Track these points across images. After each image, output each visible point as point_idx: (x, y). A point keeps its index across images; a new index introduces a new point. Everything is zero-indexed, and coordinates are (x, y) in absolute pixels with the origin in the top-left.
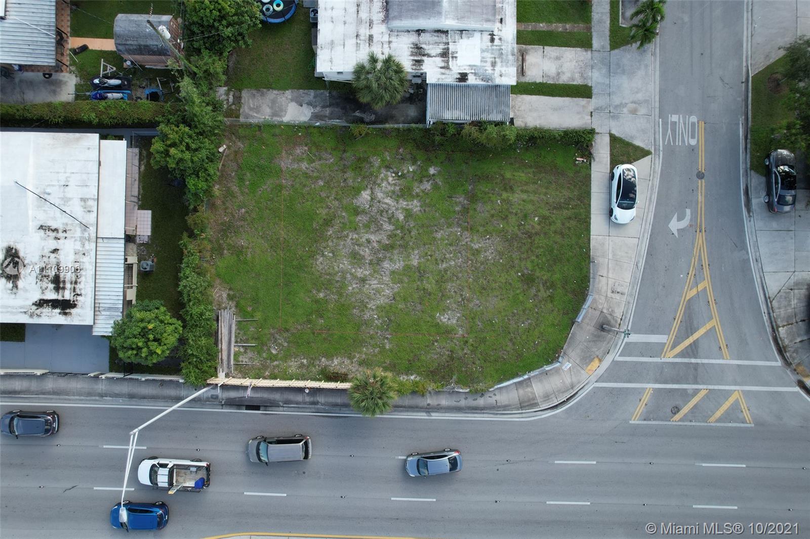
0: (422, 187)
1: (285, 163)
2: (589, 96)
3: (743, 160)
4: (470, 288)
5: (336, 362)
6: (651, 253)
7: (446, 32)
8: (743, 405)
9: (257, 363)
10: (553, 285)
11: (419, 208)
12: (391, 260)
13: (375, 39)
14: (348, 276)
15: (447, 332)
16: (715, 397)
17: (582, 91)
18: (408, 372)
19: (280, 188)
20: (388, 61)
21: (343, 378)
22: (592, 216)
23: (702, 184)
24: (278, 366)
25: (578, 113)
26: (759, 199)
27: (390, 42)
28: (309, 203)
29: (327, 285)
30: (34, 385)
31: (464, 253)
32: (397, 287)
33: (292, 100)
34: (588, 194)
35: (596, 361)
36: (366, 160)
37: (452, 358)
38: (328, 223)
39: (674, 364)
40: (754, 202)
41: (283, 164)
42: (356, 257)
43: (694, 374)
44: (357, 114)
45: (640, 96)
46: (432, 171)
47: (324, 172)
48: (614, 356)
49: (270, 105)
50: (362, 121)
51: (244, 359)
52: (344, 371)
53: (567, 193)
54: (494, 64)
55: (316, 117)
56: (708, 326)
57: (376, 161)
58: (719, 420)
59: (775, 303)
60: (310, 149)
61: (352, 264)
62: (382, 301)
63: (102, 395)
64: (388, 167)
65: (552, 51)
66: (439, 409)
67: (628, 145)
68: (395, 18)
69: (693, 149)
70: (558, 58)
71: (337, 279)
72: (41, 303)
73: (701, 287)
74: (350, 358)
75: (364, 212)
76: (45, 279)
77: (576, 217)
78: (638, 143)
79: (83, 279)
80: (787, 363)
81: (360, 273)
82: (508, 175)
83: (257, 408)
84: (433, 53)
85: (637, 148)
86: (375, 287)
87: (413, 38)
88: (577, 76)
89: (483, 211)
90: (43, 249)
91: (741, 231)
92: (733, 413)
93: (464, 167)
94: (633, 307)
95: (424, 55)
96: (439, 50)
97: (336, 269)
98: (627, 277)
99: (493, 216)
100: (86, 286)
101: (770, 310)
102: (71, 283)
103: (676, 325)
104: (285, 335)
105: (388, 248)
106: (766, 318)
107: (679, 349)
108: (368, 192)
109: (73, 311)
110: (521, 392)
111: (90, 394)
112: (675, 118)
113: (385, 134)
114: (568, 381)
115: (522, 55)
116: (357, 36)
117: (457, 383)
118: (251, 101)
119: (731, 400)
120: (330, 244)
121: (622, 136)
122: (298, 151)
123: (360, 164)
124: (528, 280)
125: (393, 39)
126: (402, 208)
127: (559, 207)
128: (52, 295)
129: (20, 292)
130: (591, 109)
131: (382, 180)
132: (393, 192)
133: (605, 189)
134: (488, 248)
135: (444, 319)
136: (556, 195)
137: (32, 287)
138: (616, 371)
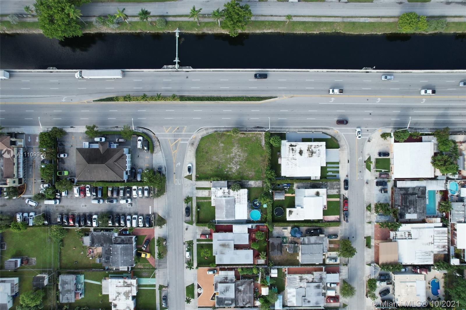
0: (227, 169)
1: (253, 173)
2: (196, 188)
3: (166, 176)
4: (218, 151)
5: (243, 136)
6: (184, 158)
7: (224, 197)
8: (165, 130)
9: (258, 135)
10: (202, 152)
11: (228, 165)
12: (233, 156)
13: (237, 195)
15: (222, 142)
16: (170, 131)
17: (198, 188)
18: (229, 135)
19: (254, 169)
20: (234, 190)
21: (241, 133)
22: (195, 165)
23: (174, 172)
24: (254, 135)
25: (199, 184)
26: (163, 169)
28: (249, 166)
29: (245, 151)
30: (300, 130)
31: (219, 157)
32: (232, 150)
33: (253, 185)
34: (196, 169)
35: (194, 138)
36: (238, 174)
37: (221, 137)
38: (245, 162)
39: (179, 137)
42: (239, 156)
43: (175, 136)
44: (240, 183)
45: (186, 188)
46: (226, 173)
47: (246, 172)
48: (190, 139)
49: (257, 184)
50: (239, 181)
51: (260, 136)
52: (241, 135)
53: (200, 169)
55: (248, 182)
56: (172, 145)
57: (236, 174)
58: (169, 127)
60: (249, 176)
62: (234, 148)
63: (287, 128)
64: (234, 173)
65: (204, 196)
66: (223, 128)
67: (188, 179)
68: (232, 199)
69: (176, 178)
70: (202, 195)
71: (243, 152)
72: (295, 146)
73: (174, 152)
74: (240, 137)
75: (238, 164)
76: (295, 150)
77: (198, 165)
79: (288, 150)
80: (157, 138)
81: (239, 153)
82: (211, 172)
83: (257, 127)
86: (236, 150)
87: (230, 196)
88: (199, 191)
89: (216, 165)
90: (295, 156)
91: (166, 163)
92: (167, 128)
93: (219, 173)
94: (187, 148)
95: (228, 192)
96: (225, 194)
97: (243, 154)
98: (188, 154)
99: (214, 164)
101: (161, 148)
102: (290, 150)
103: (178, 145)
104: (252, 141)
105: (234, 158)
106: (161, 147)
107: (178, 140)
108: (237, 168)
109: (290, 145)
110: (208, 132)
111: (289, 128)
112: (180, 184)
113: (235, 179)
114: (199, 134)
115: (209, 195)
116: (240, 195)
117: (220, 133)
118: (260, 185)
119: (168, 131)
120: (244, 158)
121: (190, 180)
122: (251, 175)
123: (239, 173)
124: (207, 152)
125: (233, 195)
126: (231, 165)
127: (202, 166)
128: (294, 147)
130: (196, 185)
131: (235, 170)
132: (233, 168)
133: (193, 170)
134: (215, 158)
135: (223, 145)
136: (202, 169)
137: (297, 149)
138: (190, 136)
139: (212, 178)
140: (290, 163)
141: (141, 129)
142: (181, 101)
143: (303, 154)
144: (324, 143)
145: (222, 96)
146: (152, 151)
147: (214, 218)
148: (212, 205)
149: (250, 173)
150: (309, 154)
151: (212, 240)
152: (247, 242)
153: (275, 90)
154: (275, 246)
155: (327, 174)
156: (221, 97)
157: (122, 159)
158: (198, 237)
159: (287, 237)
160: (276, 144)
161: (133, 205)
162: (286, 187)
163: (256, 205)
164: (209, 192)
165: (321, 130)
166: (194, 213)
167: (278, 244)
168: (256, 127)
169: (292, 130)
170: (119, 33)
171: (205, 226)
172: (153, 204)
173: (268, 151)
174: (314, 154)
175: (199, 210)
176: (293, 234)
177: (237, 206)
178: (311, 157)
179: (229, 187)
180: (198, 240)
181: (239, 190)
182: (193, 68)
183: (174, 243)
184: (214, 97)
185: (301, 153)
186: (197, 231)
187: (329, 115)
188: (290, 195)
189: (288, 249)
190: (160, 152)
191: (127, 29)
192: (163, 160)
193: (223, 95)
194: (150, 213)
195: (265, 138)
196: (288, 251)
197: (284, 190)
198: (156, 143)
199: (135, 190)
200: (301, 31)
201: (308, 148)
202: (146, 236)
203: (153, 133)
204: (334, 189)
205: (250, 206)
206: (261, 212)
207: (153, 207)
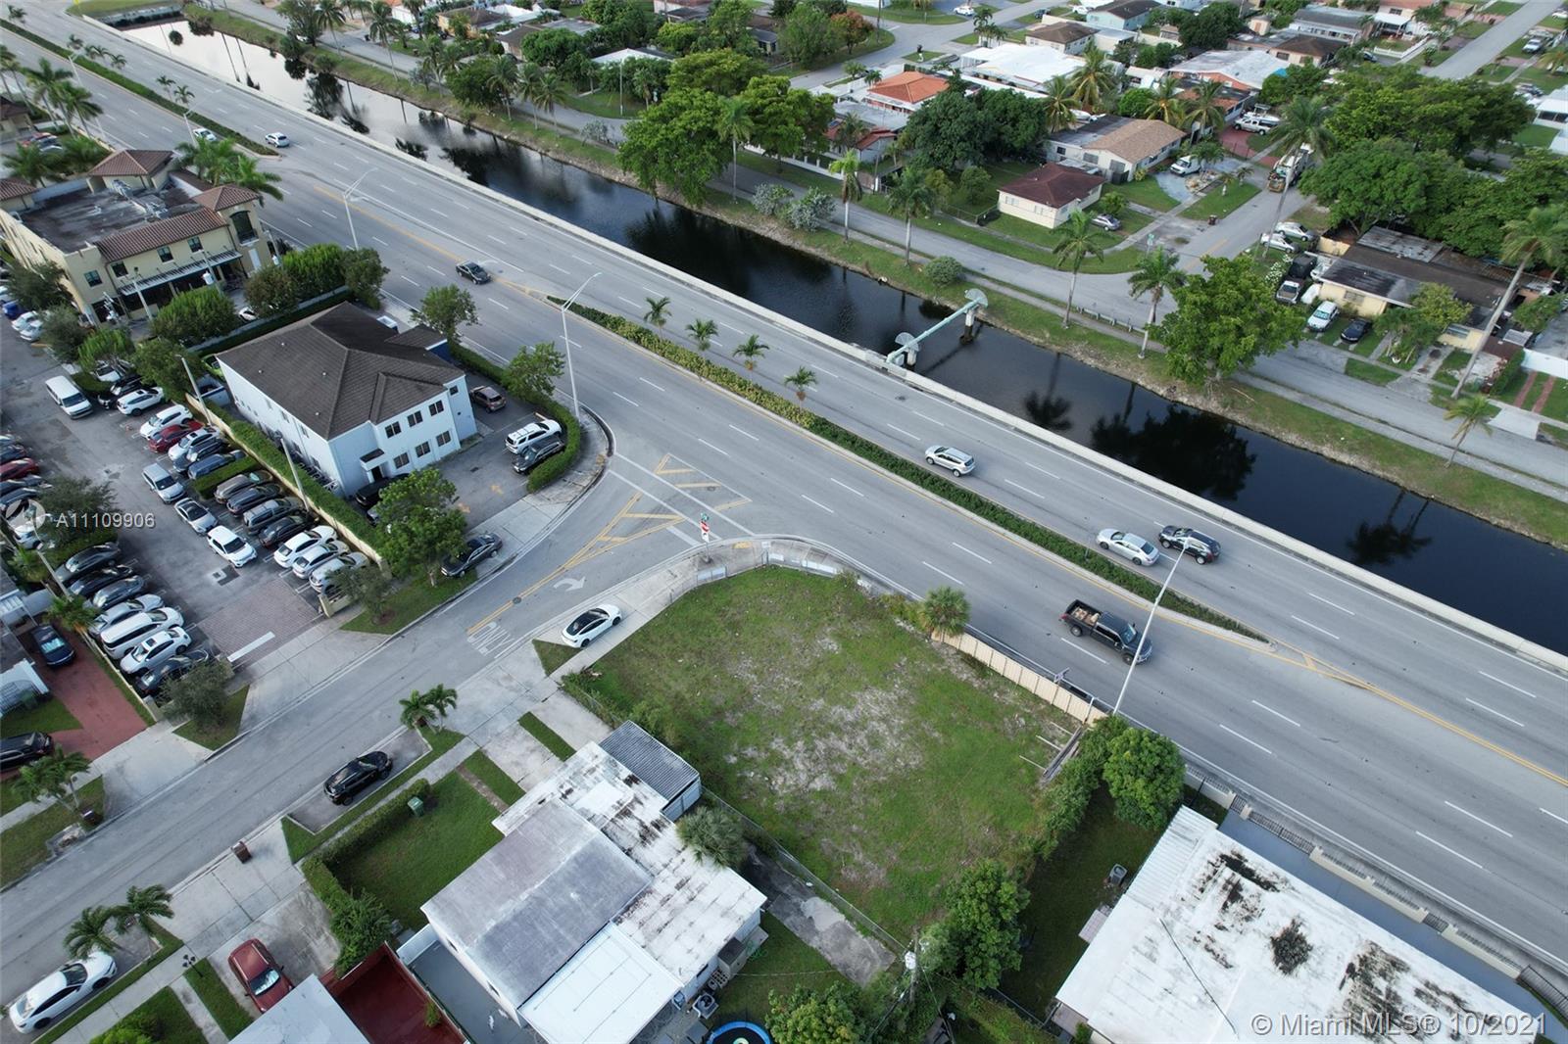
0: (755, 754)
2: (529, 714)
4: (790, 653)
5: (965, 676)
6: (619, 581)
7: (603, 830)
8: (660, 465)
9: (1048, 721)
10: (718, 610)
11: (776, 740)
12: (842, 719)
13: (678, 881)
14: (895, 732)
15: (839, 636)
16: (674, 479)
17: (530, 723)
18: (904, 633)
19: (903, 854)
20: (689, 845)
22: (633, 631)
23: (523, 595)
24: (1027, 706)
25: (554, 709)
27: (666, 866)
28: (882, 818)
31: (769, 679)
32: (856, 695)
33: (817, 933)
34: (618, 648)
35: (737, 547)
36: (788, 815)
37: (854, 615)
38: (879, 789)
39: (682, 512)
40: (502, 561)
41: (881, 876)
42: (875, 742)
43: (675, 498)
45: (493, 683)
46: (733, 758)
47: (843, 835)
48: (719, 541)
49: (846, 948)
51: (1060, 732)
52: (962, 665)
53: (635, 660)
56: (631, 515)
57: (779, 805)
58: (687, 467)
59: (570, 499)
60: (840, 867)
61: (883, 739)
62: (880, 694)
64: (773, 793)
67: (543, 659)
69: (499, 620)
71: (909, 737)
72: (1267, 885)
73: (607, 539)
74: (947, 672)
75: (833, 773)
76: (1249, 906)
78: (534, 654)
79: (1198, 878)
80: (604, 467)
81: (882, 728)
83: (1074, 691)
84: (635, 823)
85: (540, 651)
86: (877, 708)
87: (639, 851)
88: (519, 738)
89: (720, 697)
90: (1236, 940)
91: (535, 550)
92: (674, 465)
94: (671, 559)
95: (646, 827)
97: (902, 745)
98: (653, 578)
99: (716, 688)
101: (576, 499)
102: (1215, 881)
103: (654, 530)
104: (999, 727)
105: (836, 728)
106: (585, 497)
107: (667, 517)
108: (812, 785)
109: (1229, 854)
112: (484, 650)
114: (772, 548)
116: (692, 899)
118: (866, 971)
120: (891, 769)
121: (541, 667)
122: (854, 875)
123: (798, 814)
124: (734, 626)
125: (659, 866)
126: (792, 750)
127: (652, 656)
128: (1246, 883)
129: (1292, 914)
130: (540, 705)
131: (789, 787)
132: (787, 769)
134: (744, 668)
135: (834, 647)
136: (644, 665)
137: (1272, 910)
138: (728, 531)
140: (1168, 958)
141: (587, 419)
142: (809, 430)
143: (1301, 970)
146: (537, 488)
148: (494, 826)
150: (1358, 1009)
153: (1271, 616)
156: (981, 500)
158: (225, 950)
161: (232, 583)
166: (381, 805)
172: (291, 637)
175: (417, 808)
177: (620, 938)
180: (202, 975)
185: (1290, 950)
190: (563, 506)
192: (537, 535)
194: (232, 657)
198: (580, 479)
201: (1363, 961)
202: (78, 726)
203: (610, 448)
207: (272, 646)
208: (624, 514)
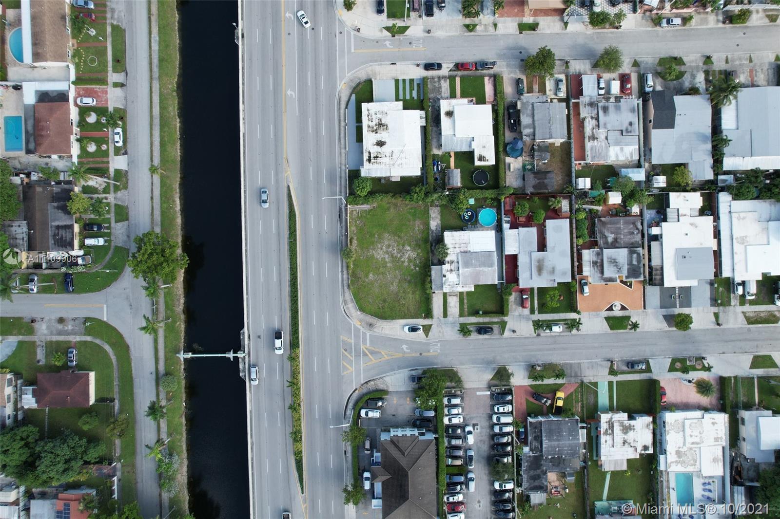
0: (412, 266)
1: (418, 222)
2: (444, 317)
3: (425, 368)
4: (381, 282)
5: (356, 241)
6: (395, 339)
7: (458, 270)
8: (349, 372)
9: (354, 217)
10: (383, 308)
11: (405, 265)
12: (389, 257)
13: (455, 249)
14: (383, 244)
15: (367, 276)
16: (350, 362)
17: (445, 315)
18: (354, 264)
19: (410, 221)
20: (447, 254)
21: (351, 244)
22: (405, 319)
23: (418, 354)
24: (353, 223)
25: (438, 314)
26: (414, 373)
27: (454, 253)
28: (405, 231)
29: (379, 238)
30: (343, 146)
31: (392, 280)
32: (380, 260)
33: (437, 223)
34: (413, 318)
35: (360, 324)
36: (420, 248)
37: (359, 278)
38: (399, 237)
39: (360, 349)
40: (414, 371)
42: (388, 246)
43: (358, 355)
44: (434, 244)
45: (445, 333)
46: (417, 269)
47: (415, 235)
48: (362, 329)
49: (436, 216)
50: (432, 246)
51: (355, 213)
53: (412, 311)
54: (449, 285)
55: (432, 231)
56: (373, 359)
57: (419, 251)
58: (343, 364)
59: (381, 380)
60: (422, 230)
62: (375, 255)
63: (340, 167)
64: (418, 255)
65: (458, 305)
66: (343, 275)
67: (429, 330)
68: (461, 255)
69: (429, 351)
70: (455, 306)
71: (382, 241)
72: (370, 153)
73: (385, 356)
74: (357, 246)
75: (403, 248)
76: (377, 154)
77: (405, 315)
78: (430, 333)
79: (377, 165)
80: (362, 385)
81: (384, 248)
82: (417, 293)
83: (339, 217)
85: (428, 333)
86: (380, 252)
87: (456, 261)
88: (450, 313)
89: (406, 285)
90: (386, 153)
91: (404, 368)
92: (346, 368)
93: (419, 279)
94: (378, 334)
95: (451, 264)
96: (453, 268)
97: (385, 240)
98: (387, 332)
99: (404, 288)
100: (375, 166)
101: (379, 379)
102: (376, 162)
103: (373, 348)
104: (363, 225)
105: (392, 256)
106: (377, 377)
107: (365, 350)
108: (410, 249)
109: (368, 162)
110: (349, 300)
111: (341, 164)
112: (439, 345)
113: (428, 253)
114: (353, 315)
115: (456, 295)
116: (455, 243)
117: (352, 280)
118: (437, 210)
119: (350, 368)
120: (393, 238)
121: (432, 328)
122: (421, 226)
123: (418, 246)
124: (385, 301)
126: (405, 260)
127: (408, 309)
128: (372, 156)
129: (372, 146)
130: (440, 317)
131: (414, 253)
132: (410, 257)
133: (415, 323)
134: (394, 287)
135: (371, 275)
136: (412, 308)
137: (374, 150)
138: (357, 330)
139: (428, 292)
140: (399, 162)
141: (348, 412)
142: (299, 347)
143: (383, 140)
144: (364, 106)
145: (289, 279)
146: (385, 392)
147: (494, 286)
148: (473, 290)
149: (417, 228)
150: (383, 129)
151: (532, 289)
152: (534, 230)
153: (277, 189)
154: (539, 183)
155: (416, 98)
156: (291, 280)
157: (398, 442)
158: (526, 311)
159: (523, 163)
160: (368, 185)
161: (475, 423)
162: (440, 167)
163: (471, 217)
164: (450, 295)
165: (342, 111)
166: (486, 319)
167: (535, 177)
168: (340, 220)
169: (343, 159)
170: (188, 453)
171: (507, 300)
172: (474, 389)
173: (380, 198)
174: (383, 122)
175: (481, 312)
176: (518, 153)
177: (471, 248)
178: (387, 126)
179: (441, 263)
180: (532, 312)
181: (445, 246)
182: (243, 327)
183: (538, 353)
184: (291, 291)
185: (381, 144)
186: (517, 313)
187: (317, 99)
188: (452, 160)
189: (543, 162)
190: (385, 379)
191: (180, 441)
192: (399, 373)
193: (287, 277)
194: (489, 393)
195: (357, 204)
196: (546, 161)
197: (445, 171)
198: (371, 386)
199: (450, 420)
200: (176, 149)
201: (373, 132)
202: (527, 400)
203: (354, 392)
204: (440, 87)
205: (473, 226)
206: (482, 207)
207: (479, 389)
208: (374, 361)
